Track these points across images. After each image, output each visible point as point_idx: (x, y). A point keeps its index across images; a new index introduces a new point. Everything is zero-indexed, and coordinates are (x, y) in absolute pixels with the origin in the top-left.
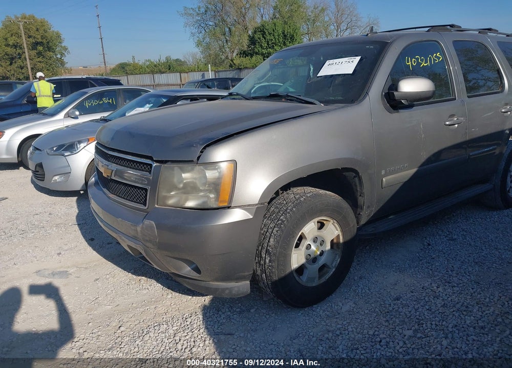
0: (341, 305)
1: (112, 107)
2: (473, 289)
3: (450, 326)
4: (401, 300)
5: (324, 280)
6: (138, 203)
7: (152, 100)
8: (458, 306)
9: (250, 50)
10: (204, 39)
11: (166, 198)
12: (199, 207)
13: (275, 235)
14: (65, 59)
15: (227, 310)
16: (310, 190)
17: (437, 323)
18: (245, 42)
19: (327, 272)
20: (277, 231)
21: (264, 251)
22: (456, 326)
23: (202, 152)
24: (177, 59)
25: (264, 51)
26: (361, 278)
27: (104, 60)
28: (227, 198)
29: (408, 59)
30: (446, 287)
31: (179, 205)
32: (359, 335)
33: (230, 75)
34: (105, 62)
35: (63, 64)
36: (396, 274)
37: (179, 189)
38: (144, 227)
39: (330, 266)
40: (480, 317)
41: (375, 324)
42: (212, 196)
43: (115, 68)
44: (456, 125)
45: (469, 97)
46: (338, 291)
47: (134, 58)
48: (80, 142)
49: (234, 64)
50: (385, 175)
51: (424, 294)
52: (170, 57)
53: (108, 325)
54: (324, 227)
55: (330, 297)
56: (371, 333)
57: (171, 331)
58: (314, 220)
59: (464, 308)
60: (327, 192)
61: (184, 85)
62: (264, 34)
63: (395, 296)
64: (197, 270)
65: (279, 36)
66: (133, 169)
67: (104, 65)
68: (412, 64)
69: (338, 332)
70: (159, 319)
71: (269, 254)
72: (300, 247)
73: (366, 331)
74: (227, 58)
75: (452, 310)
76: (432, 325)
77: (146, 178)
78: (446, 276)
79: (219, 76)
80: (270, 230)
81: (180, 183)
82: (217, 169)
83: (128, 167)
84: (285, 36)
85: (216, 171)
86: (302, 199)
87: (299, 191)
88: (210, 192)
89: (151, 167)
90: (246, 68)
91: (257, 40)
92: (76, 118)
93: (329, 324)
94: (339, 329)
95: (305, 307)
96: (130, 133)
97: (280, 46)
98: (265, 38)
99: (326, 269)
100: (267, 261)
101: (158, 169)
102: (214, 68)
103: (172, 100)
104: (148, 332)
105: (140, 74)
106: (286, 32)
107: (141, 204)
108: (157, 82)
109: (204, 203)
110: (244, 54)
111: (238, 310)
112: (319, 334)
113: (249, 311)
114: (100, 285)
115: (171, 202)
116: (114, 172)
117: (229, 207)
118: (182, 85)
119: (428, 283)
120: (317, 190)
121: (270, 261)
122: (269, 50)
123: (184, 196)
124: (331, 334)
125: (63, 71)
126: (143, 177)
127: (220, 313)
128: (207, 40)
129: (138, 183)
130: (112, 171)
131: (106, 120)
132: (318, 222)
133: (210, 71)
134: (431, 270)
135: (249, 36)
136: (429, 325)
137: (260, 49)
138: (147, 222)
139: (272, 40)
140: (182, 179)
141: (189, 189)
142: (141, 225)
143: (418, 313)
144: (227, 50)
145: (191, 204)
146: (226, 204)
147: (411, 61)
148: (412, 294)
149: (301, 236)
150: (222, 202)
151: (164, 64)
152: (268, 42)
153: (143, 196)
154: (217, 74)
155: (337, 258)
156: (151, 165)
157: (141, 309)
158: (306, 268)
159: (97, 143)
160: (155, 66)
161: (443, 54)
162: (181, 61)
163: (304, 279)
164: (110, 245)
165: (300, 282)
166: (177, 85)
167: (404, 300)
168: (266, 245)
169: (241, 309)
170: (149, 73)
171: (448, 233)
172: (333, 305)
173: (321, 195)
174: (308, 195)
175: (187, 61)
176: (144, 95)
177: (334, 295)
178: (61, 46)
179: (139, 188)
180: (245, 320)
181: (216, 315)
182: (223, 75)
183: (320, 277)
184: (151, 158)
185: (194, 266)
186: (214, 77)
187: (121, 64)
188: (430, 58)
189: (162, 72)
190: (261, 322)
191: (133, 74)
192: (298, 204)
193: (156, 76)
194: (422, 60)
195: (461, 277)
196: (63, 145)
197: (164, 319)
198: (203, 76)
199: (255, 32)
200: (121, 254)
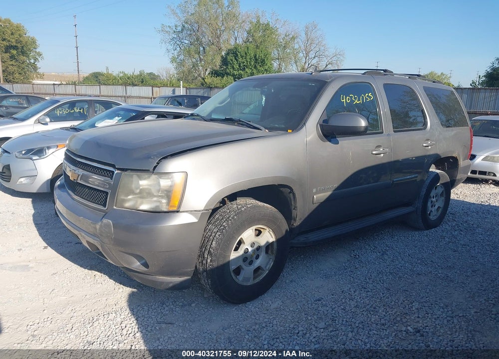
0: (271, 303)
1: (82, 116)
2: (383, 294)
3: (358, 322)
4: (322, 301)
5: (258, 281)
6: (99, 204)
7: (122, 113)
8: (368, 307)
9: (222, 70)
10: (178, 56)
11: (124, 201)
12: (152, 210)
13: (217, 239)
14: (38, 64)
15: (171, 304)
16: (251, 202)
17: (348, 320)
18: (218, 62)
19: (261, 274)
20: (219, 235)
21: (207, 252)
22: (362, 322)
23: (158, 163)
24: (151, 73)
25: (236, 73)
26: (291, 282)
27: (78, 68)
28: (177, 203)
29: (343, 97)
30: (361, 292)
31: (135, 208)
32: (282, 328)
33: (201, 93)
34: (78, 70)
35: (35, 68)
36: (322, 279)
37: (136, 194)
38: (103, 225)
39: (265, 269)
40: (383, 316)
41: (296, 320)
42: (164, 201)
43: (89, 76)
44: (382, 155)
45: (395, 132)
46: (270, 290)
47: (107, 69)
48: (49, 148)
49: (206, 83)
50: (316, 193)
51: (342, 297)
52: (143, 71)
53: (62, 313)
54: (261, 234)
55: (263, 296)
56: (292, 326)
57: (119, 320)
58: (252, 228)
59: (372, 309)
60: (265, 204)
61: (155, 98)
62: (236, 56)
63: (318, 297)
64: (146, 265)
65: (251, 59)
66: (97, 174)
67: (77, 73)
68: (346, 101)
69: (264, 325)
70: (109, 309)
71: (211, 254)
72: (239, 250)
73: (287, 325)
74: (199, 75)
75: (362, 310)
76: (343, 321)
77: (107, 183)
78: (364, 283)
79: (190, 93)
80: (213, 234)
81: (137, 189)
82: (170, 179)
83: (93, 173)
84: (256, 60)
85: (169, 180)
86: (243, 209)
87: (242, 203)
88: (162, 197)
89: (113, 174)
90: (216, 87)
91: (229, 62)
92: (46, 124)
93: (257, 318)
94: (266, 322)
95: (239, 304)
96: (97, 143)
97: (251, 69)
98: (237, 60)
99: (260, 271)
100: (209, 261)
101: (119, 175)
102: (186, 85)
103: (140, 115)
104: (97, 320)
105: (113, 85)
106: (258, 56)
107: (102, 205)
108: (128, 94)
109: (157, 207)
110: (215, 73)
111: (181, 304)
112: (248, 326)
113: (190, 305)
114: (57, 278)
115: (127, 205)
116: (80, 177)
117: (178, 212)
118: (154, 98)
119: (347, 288)
120: (257, 202)
121: (211, 261)
122: (240, 71)
123: (139, 201)
124: (257, 326)
125: (35, 76)
126: (105, 182)
127: (164, 306)
128: (182, 57)
129: (101, 187)
130: (79, 175)
131: (76, 129)
132: (256, 230)
133: (181, 87)
134: (353, 277)
135: (222, 57)
136: (341, 321)
137: (232, 70)
138: (105, 221)
139: (244, 62)
140: (138, 186)
141: (145, 194)
142: (100, 223)
143: (334, 312)
144: (201, 68)
145: (145, 207)
146: (175, 209)
147: (346, 99)
148: (333, 296)
149: (240, 240)
150: (171, 206)
151: (137, 76)
152: (240, 64)
153: (104, 199)
154: (188, 91)
155: (271, 262)
156: (113, 172)
157: (93, 300)
158: (243, 269)
159: (67, 150)
160: (128, 78)
161: (374, 94)
162: (154, 75)
163: (240, 279)
164: (70, 244)
165: (237, 280)
166: (148, 98)
167: (324, 301)
168: (209, 247)
169: (183, 303)
170: (121, 85)
171: (373, 248)
172: (264, 303)
173: (259, 206)
174: (249, 206)
175: (161, 76)
176: (115, 108)
177: (266, 295)
178: (36, 52)
179: (101, 191)
180: (185, 313)
181: (160, 308)
182: (194, 93)
183: (254, 278)
184: (113, 166)
185: (144, 261)
186: (185, 94)
187: (94, 73)
188: (363, 97)
189: (134, 85)
190: (200, 315)
191: (106, 85)
192: (239, 213)
193: (128, 88)
194: (355, 98)
195: (376, 284)
196: (32, 150)
197: (114, 310)
198: (174, 91)
199: (228, 54)
200: (80, 252)
